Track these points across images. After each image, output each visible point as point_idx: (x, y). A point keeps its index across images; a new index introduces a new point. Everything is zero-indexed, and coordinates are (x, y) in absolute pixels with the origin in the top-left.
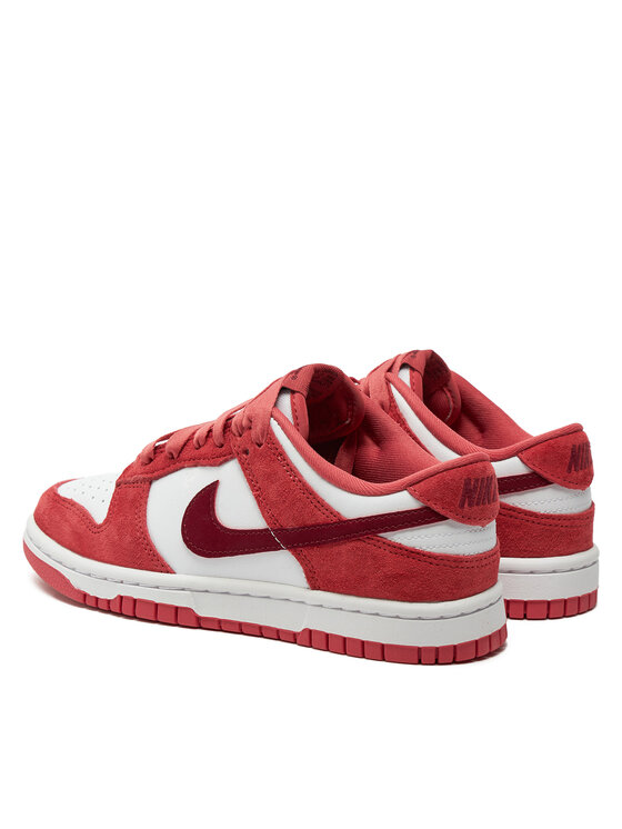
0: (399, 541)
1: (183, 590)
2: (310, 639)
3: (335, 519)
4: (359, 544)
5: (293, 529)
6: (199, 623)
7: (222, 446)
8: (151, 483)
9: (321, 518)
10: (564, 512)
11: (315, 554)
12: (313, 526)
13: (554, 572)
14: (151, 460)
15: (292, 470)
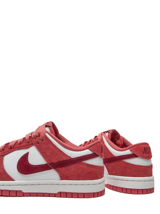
0: (88, 163)
1: (18, 185)
2: (61, 195)
3: (69, 158)
4: (77, 165)
5: (56, 163)
6: (24, 195)
7: (29, 142)
8: (4, 156)
9: (65, 159)
10: (142, 165)
11: (63, 169)
12: (62, 161)
13: (139, 181)
14: (3, 150)
15: (54, 146)
